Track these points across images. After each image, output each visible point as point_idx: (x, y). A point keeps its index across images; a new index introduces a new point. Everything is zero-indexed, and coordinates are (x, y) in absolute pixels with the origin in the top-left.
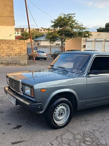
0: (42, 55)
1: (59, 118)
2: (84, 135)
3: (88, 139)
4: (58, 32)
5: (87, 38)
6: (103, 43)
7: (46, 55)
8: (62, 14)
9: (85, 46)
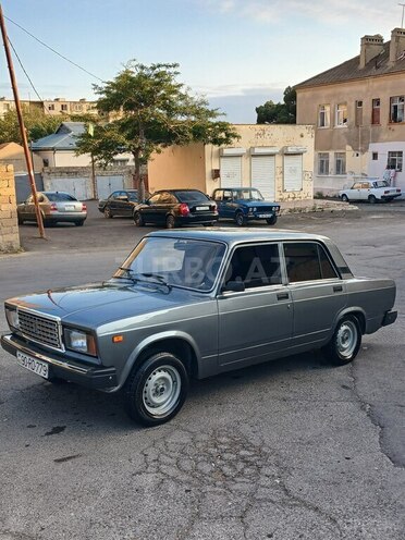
0: (67, 209)
1: (157, 400)
2: (216, 434)
3: (224, 439)
4: (123, 126)
5: (223, 145)
6: (278, 159)
7: (84, 209)
8: (135, 63)
9: (216, 174)
